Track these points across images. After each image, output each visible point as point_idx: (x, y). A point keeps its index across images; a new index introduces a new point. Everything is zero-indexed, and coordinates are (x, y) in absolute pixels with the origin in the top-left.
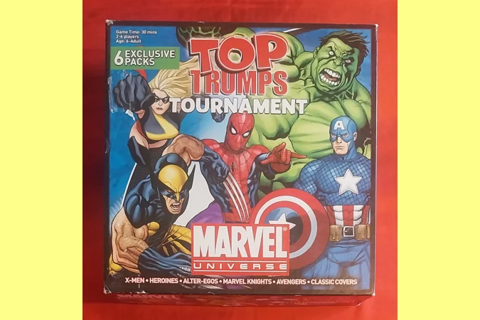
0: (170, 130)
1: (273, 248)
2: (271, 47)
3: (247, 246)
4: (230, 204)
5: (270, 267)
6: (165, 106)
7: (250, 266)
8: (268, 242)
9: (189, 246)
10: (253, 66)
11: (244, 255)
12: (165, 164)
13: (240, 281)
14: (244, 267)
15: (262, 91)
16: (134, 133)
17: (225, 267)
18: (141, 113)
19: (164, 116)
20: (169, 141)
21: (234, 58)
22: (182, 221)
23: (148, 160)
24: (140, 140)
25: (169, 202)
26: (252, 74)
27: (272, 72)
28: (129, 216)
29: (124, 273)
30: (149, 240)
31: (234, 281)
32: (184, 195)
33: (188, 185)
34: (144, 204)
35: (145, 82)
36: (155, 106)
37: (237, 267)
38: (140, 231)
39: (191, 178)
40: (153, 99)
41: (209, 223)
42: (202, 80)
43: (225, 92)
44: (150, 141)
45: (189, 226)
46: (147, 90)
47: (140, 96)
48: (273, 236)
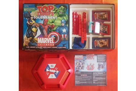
0: (34, 22)
1: (51, 42)
2: (51, 8)
3: (47, 41)
4: (44, 34)
5: (51, 45)
6: (33, 18)
7: (48, 45)
8: (51, 41)
9: (37, 41)
10: (48, 11)
11: (46, 43)
12: (33, 27)
13: (46, 47)
14: (46, 45)
15: (49, 15)
16: (28, 22)
17: (43, 45)
18: (29, 19)
19: (33, 19)
20: (34, 23)
21: (45, 9)
22: (36, 37)
23: (30, 27)
24: (29, 23)
25: (34, 34)
26: (48, 12)
27: (51, 12)
28: (27, 36)
29: (26, 46)
30: (30, 40)
31: (45, 47)
32: (36, 33)
33: (37, 31)
34: (29, 34)
35: (29, 13)
36: (31, 18)
37: (45, 45)
38: (29, 39)
39: (37, 30)
40: (31, 16)
41: (40, 37)
42: (39, 13)
43: (43, 15)
44: (30, 24)
45: (37, 38)
46: (30, 15)
47: (29, 16)
48: (51, 40)
